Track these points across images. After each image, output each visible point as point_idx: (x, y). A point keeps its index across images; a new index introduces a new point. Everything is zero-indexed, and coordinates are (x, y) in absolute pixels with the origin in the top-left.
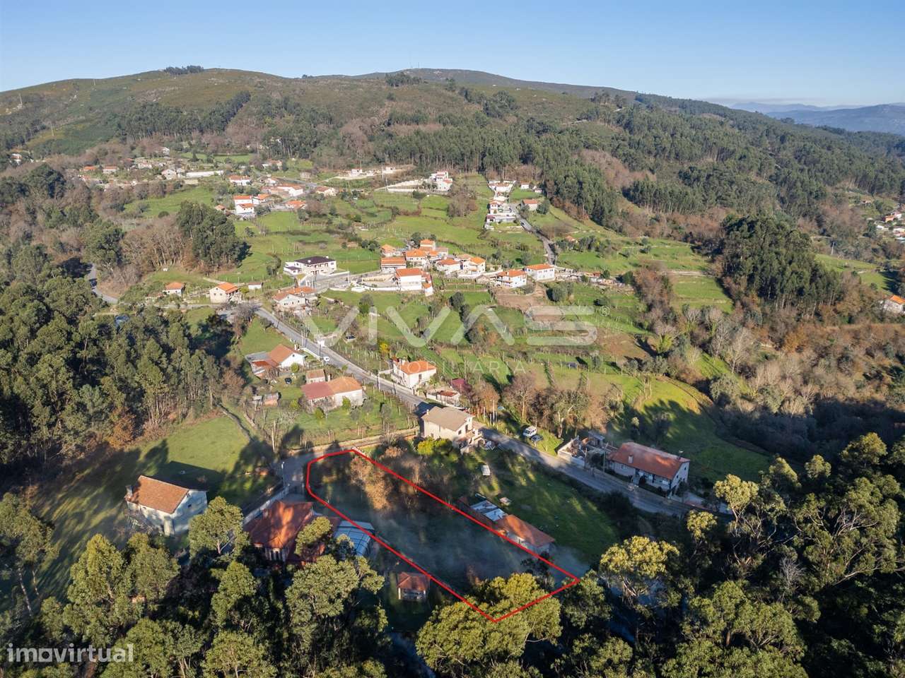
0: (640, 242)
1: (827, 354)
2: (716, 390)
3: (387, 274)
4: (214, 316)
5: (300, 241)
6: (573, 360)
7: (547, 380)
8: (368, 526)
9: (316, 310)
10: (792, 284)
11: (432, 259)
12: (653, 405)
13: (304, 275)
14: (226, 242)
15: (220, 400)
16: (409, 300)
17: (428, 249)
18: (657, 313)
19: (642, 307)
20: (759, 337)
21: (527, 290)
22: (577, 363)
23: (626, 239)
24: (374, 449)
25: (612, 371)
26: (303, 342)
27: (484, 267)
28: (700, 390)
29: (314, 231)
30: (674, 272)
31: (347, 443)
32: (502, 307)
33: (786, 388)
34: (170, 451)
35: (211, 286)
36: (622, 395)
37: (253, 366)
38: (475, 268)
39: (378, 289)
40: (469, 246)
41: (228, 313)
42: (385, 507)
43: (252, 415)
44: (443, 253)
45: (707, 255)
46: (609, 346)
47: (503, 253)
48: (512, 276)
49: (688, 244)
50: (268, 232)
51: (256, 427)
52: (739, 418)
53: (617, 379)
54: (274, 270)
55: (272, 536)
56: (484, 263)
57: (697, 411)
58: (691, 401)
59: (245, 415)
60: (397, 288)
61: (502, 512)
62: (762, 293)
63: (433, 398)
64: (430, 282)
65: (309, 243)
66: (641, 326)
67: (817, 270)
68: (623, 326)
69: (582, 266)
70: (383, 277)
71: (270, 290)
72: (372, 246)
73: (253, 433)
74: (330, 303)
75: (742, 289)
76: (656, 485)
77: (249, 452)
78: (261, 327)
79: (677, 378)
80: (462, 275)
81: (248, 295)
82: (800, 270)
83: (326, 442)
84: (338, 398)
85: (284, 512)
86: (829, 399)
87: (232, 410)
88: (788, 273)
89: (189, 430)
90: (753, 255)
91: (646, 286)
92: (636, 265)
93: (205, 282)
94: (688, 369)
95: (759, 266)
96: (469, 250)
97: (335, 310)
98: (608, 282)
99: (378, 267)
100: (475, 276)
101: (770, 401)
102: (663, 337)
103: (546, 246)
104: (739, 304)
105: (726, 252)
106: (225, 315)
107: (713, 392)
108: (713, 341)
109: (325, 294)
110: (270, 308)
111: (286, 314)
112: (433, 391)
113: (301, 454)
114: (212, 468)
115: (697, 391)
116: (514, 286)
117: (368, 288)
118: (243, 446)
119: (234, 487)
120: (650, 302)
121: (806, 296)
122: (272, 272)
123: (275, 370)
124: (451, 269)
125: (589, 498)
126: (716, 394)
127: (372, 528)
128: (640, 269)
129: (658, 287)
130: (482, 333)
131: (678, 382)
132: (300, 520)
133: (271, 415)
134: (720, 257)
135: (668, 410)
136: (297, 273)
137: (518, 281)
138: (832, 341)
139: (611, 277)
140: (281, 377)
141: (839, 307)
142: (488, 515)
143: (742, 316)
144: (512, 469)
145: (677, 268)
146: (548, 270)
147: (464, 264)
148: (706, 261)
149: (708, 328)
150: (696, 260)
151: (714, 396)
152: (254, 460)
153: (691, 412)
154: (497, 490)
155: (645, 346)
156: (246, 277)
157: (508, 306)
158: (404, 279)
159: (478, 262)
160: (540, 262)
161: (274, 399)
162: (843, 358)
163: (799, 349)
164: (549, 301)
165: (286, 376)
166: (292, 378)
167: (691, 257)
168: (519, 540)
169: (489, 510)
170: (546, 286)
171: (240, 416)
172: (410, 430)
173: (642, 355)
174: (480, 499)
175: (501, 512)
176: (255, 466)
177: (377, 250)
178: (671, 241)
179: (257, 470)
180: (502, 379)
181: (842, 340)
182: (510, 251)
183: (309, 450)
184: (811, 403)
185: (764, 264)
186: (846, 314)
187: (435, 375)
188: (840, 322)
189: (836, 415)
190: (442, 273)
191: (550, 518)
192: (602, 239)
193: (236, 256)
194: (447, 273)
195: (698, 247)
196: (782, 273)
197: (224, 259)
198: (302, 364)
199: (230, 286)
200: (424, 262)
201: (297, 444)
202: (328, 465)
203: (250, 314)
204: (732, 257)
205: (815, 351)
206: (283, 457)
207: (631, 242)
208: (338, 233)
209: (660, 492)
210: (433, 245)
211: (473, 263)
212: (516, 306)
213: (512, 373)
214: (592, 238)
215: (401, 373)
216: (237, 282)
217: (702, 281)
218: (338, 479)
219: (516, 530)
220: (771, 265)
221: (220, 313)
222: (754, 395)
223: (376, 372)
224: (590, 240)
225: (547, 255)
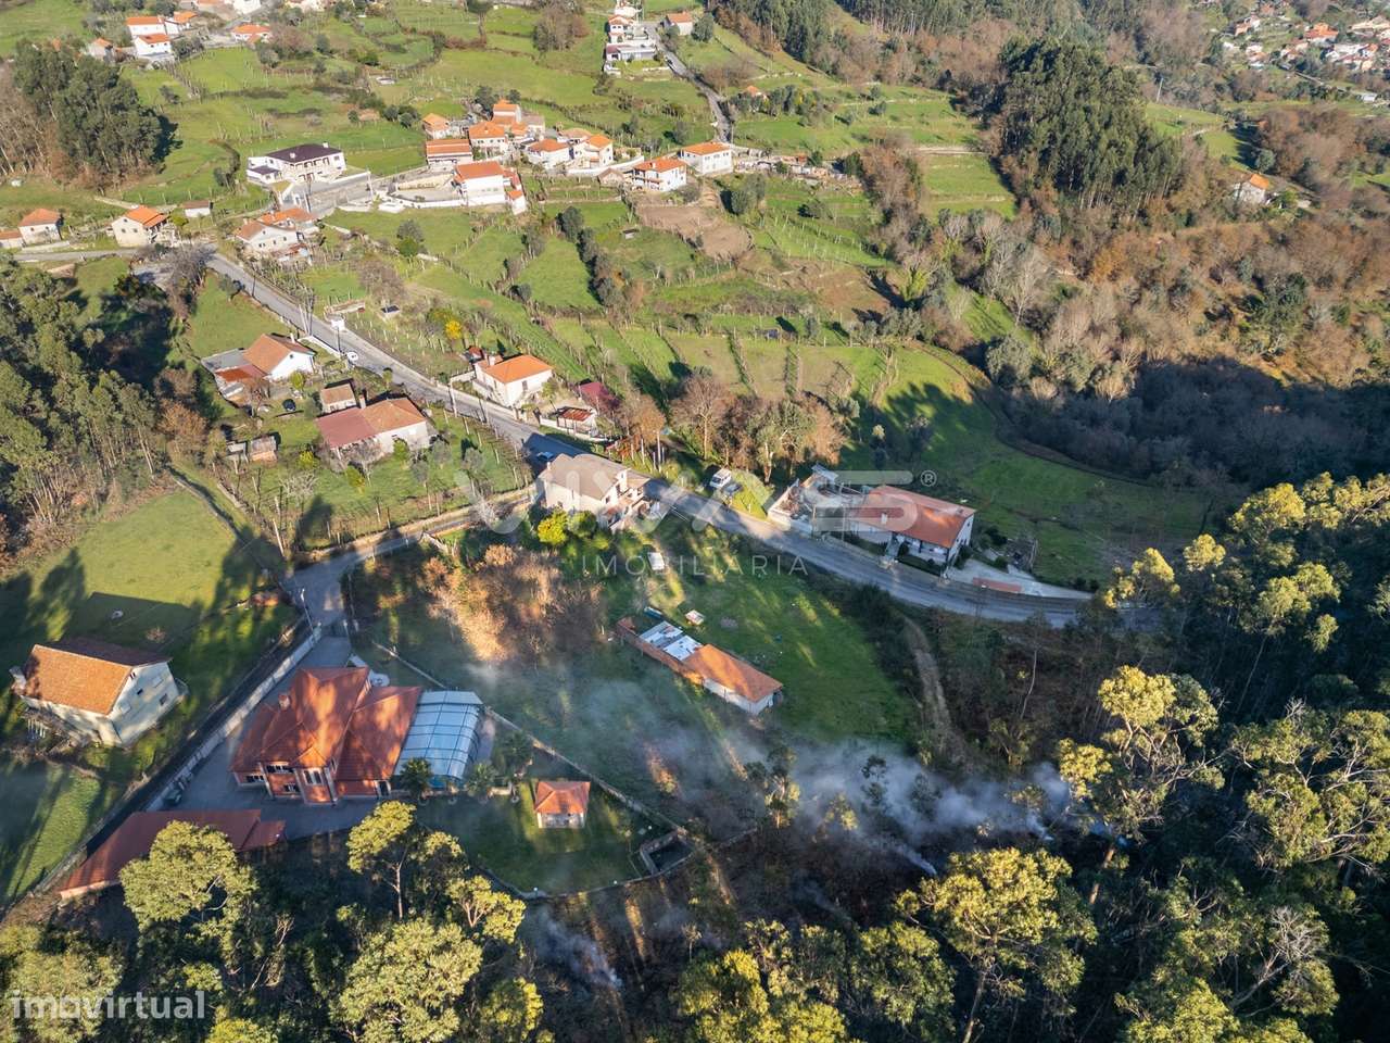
0: (868, 93)
1: (1154, 282)
2: (996, 360)
3: (439, 173)
4: (129, 279)
5: (271, 111)
6: (771, 324)
7: (735, 366)
8: (472, 697)
9: (319, 253)
10: (1109, 164)
11: (519, 140)
12: (900, 395)
13: (287, 183)
14: (124, 124)
15: (165, 458)
16: (485, 223)
17: (509, 120)
18: (899, 226)
19: (876, 216)
20: (1054, 259)
21: (688, 195)
22: (780, 330)
23: (846, 87)
24: (461, 535)
25: (835, 339)
26: (305, 324)
27: (611, 153)
28: (971, 361)
29: (294, 88)
30: (923, 148)
31: (412, 527)
32: (650, 229)
33: (1099, 349)
34: (87, 571)
35: (114, 213)
36: (853, 382)
37: (220, 380)
38: (595, 155)
39: (427, 205)
40: (581, 110)
41: (154, 268)
42: (496, 653)
43: (233, 486)
44: (534, 127)
45: (975, 114)
46: (827, 292)
47: (641, 121)
48: (661, 169)
49: (946, 94)
50: (205, 94)
51: (243, 510)
52: (1031, 407)
53: (844, 353)
54: (228, 176)
55: (303, 746)
56: (610, 146)
57: (967, 399)
58: (957, 381)
59: (219, 486)
60: (462, 201)
61: (692, 641)
62: (1061, 182)
63: (552, 424)
64: (519, 187)
65: (287, 115)
66: (873, 250)
67: (1146, 138)
68: (847, 252)
69: (776, 145)
70: (433, 180)
71: (228, 218)
72: (404, 117)
73: (241, 519)
74: (343, 238)
75: (1031, 176)
76: (925, 556)
77: (239, 559)
78: (223, 295)
79: (935, 343)
80: (573, 171)
81: (187, 229)
82: (1120, 141)
83: (375, 528)
84: (385, 441)
85: (318, 694)
86: (1159, 361)
87: (194, 476)
88: (1103, 146)
89: (117, 525)
90: (1049, 114)
91: (882, 179)
92: (864, 139)
93: (99, 205)
94: (952, 327)
95: (1058, 134)
96: (583, 116)
97: (354, 251)
98: (820, 173)
99: (421, 160)
100: (597, 171)
101: (1074, 372)
102: (914, 273)
103: (714, 107)
104: (1026, 204)
105: (1008, 109)
106: (149, 275)
107: (991, 366)
108: (989, 273)
109: (333, 219)
110: (233, 254)
111: (266, 263)
112: (548, 409)
113: (335, 555)
114: (172, 600)
115: (965, 362)
116: (665, 188)
117: (409, 204)
118: (225, 550)
119: (220, 634)
120: (888, 206)
121: (1129, 186)
122: (227, 180)
123: (262, 388)
124: (553, 159)
125: (825, 592)
126: (996, 367)
127: (479, 702)
128: (871, 147)
129: (900, 178)
130: (620, 284)
131: (936, 350)
132: (349, 706)
133: (268, 481)
134: (996, 119)
135: (923, 401)
136: (272, 180)
137: (673, 180)
138: (1162, 260)
139: (824, 163)
140: (274, 398)
141: (1175, 200)
142: (670, 649)
143: (1030, 224)
144: (699, 552)
145: (928, 141)
146: (721, 153)
147: (576, 148)
148: (974, 126)
149: (979, 249)
150: (959, 125)
151: (992, 371)
152: (250, 575)
153: (958, 400)
154: (679, 598)
155: (882, 287)
156: (178, 191)
157: (658, 227)
158: (471, 185)
159: (601, 145)
160: (706, 138)
161: (268, 449)
162: (1178, 288)
163: (1113, 277)
164: (727, 213)
165: (282, 396)
166: (295, 398)
167: (951, 120)
168: (725, 691)
169: (671, 641)
170: (719, 183)
171: (210, 488)
172: (519, 492)
173: (880, 304)
174: (654, 619)
175: (689, 642)
176: (255, 590)
177: (416, 125)
178: (917, 90)
179: (259, 596)
180: (662, 372)
181: (1176, 256)
182: (653, 117)
183: (347, 546)
184: (1132, 370)
185: (1067, 131)
186: (1183, 211)
187: (550, 380)
188: (1174, 225)
189: (1168, 388)
190: (538, 168)
191: (769, 639)
192: (807, 90)
193: (150, 152)
194: (547, 167)
195: (962, 101)
196: (1093, 146)
197: (128, 159)
198: (310, 370)
199: (151, 212)
200: (504, 147)
201: (323, 535)
202: (386, 573)
203: (197, 268)
204: (1016, 119)
205: (1136, 278)
206: (303, 565)
207: (852, 92)
208: (339, 91)
209: (932, 568)
210: (516, 112)
211: (592, 147)
212: (673, 227)
213: (677, 357)
214: (790, 88)
215: (490, 381)
216: (161, 204)
217: (967, 163)
218: (407, 600)
219: (720, 674)
220: (1078, 132)
221: (139, 270)
222: (1052, 363)
223: (444, 377)
224: (787, 93)
225: (715, 124)
